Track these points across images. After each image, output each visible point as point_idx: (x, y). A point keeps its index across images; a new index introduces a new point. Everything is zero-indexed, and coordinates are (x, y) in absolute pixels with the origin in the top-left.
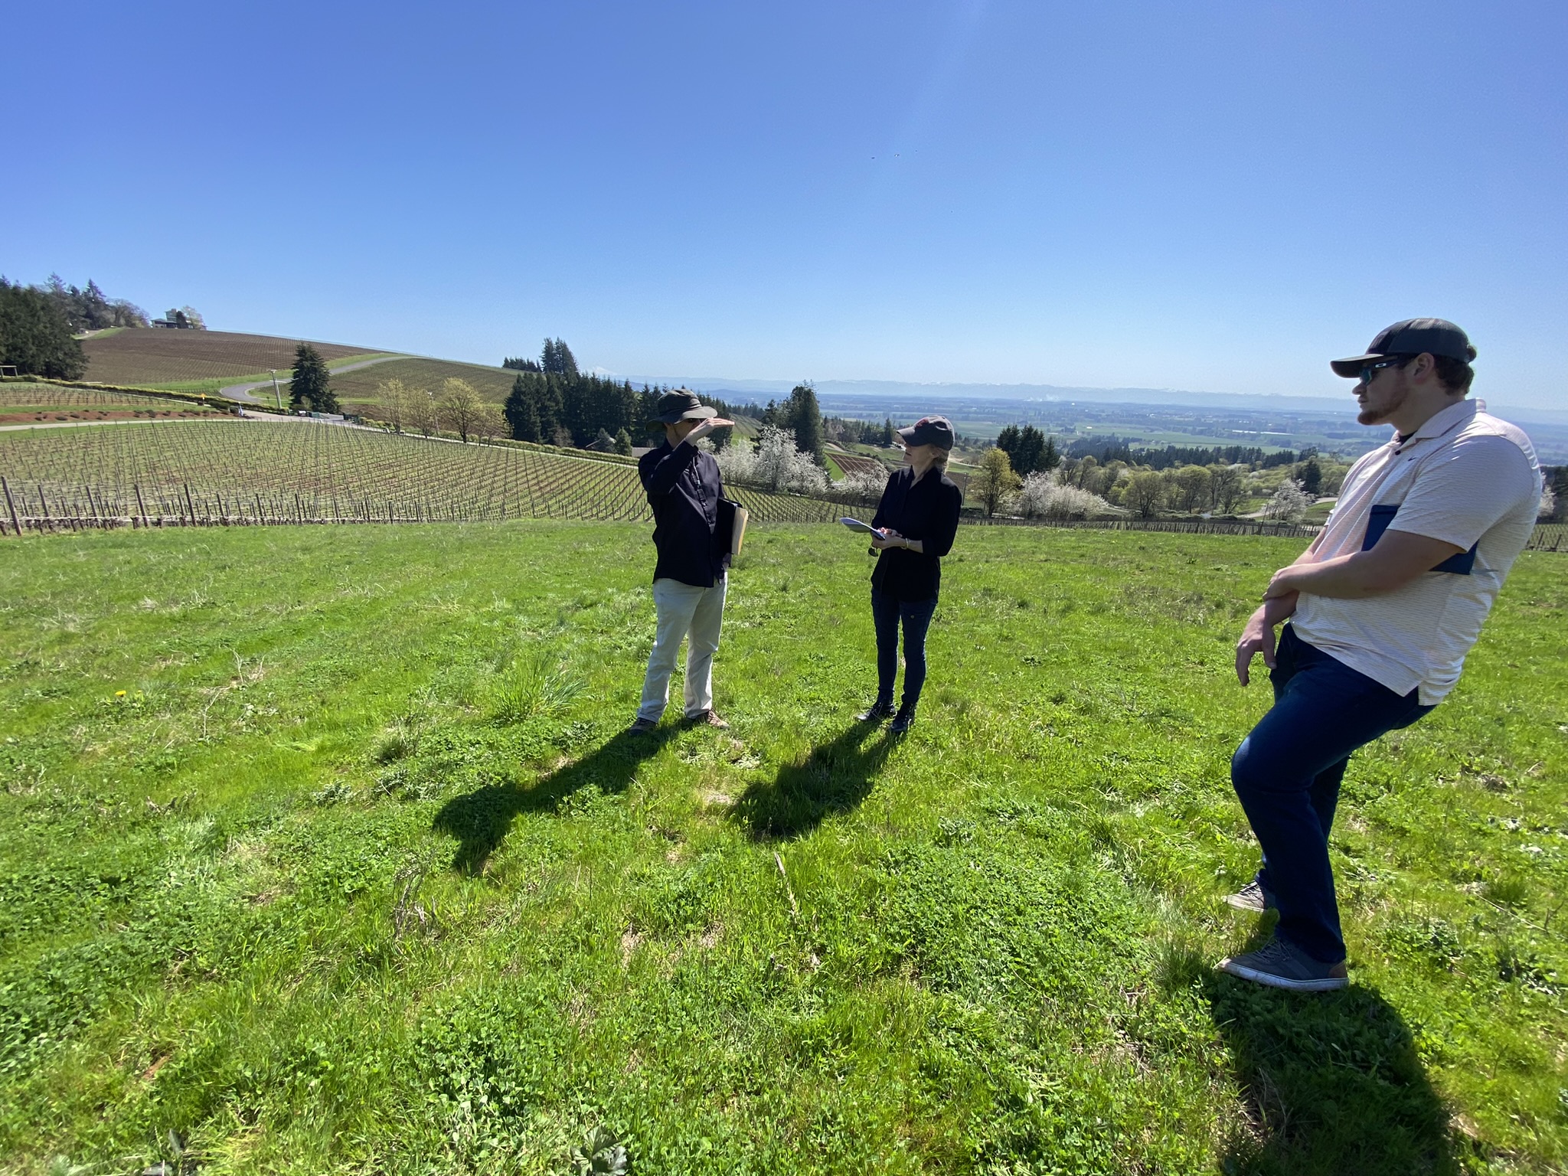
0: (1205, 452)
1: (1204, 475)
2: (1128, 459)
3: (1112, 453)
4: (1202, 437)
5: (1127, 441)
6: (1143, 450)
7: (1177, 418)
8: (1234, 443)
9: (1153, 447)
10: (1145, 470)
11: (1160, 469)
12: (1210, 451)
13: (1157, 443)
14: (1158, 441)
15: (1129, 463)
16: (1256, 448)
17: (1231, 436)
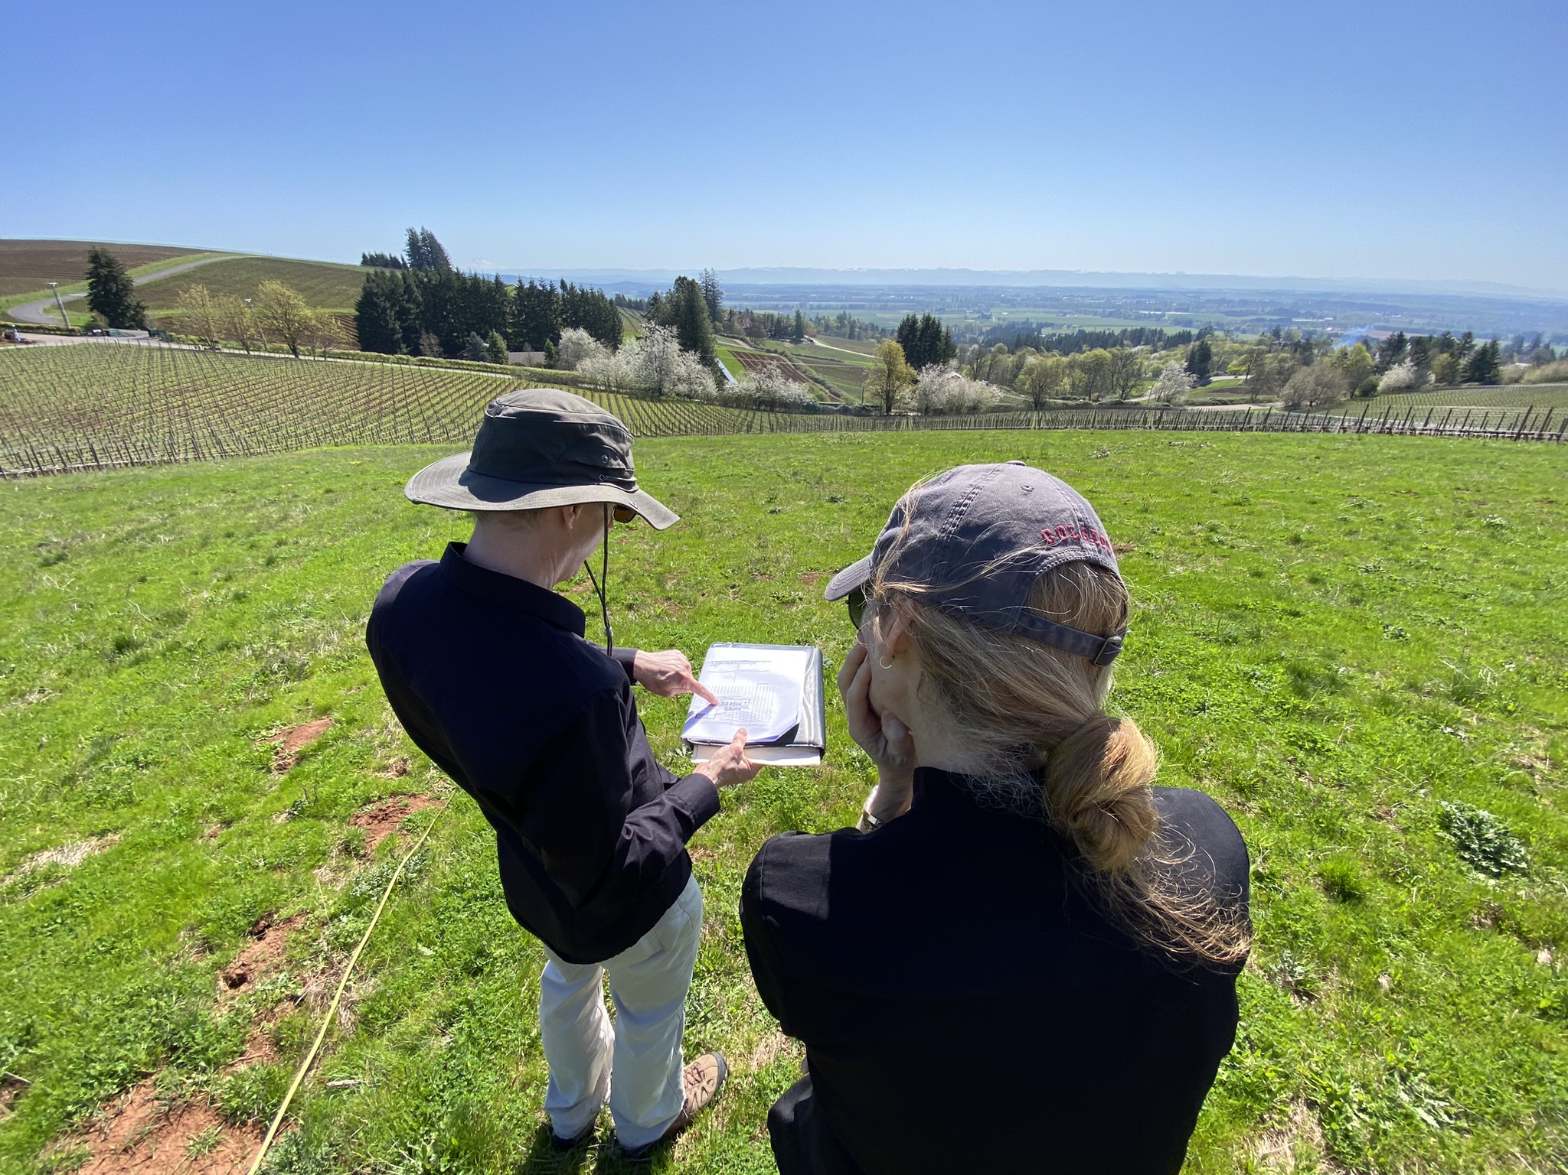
0: (1111, 335)
1: (1105, 359)
2: (1039, 345)
3: (1024, 339)
4: (1111, 319)
5: (1040, 326)
6: (1054, 335)
7: (1088, 301)
8: (1138, 325)
9: (1064, 331)
10: (1054, 355)
11: (1066, 354)
12: (1116, 333)
13: (1069, 327)
14: (1069, 324)
15: (1038, 350)
16: (1159, 329)
17: (1138, 317)
